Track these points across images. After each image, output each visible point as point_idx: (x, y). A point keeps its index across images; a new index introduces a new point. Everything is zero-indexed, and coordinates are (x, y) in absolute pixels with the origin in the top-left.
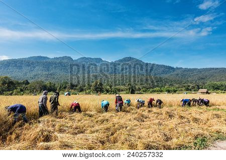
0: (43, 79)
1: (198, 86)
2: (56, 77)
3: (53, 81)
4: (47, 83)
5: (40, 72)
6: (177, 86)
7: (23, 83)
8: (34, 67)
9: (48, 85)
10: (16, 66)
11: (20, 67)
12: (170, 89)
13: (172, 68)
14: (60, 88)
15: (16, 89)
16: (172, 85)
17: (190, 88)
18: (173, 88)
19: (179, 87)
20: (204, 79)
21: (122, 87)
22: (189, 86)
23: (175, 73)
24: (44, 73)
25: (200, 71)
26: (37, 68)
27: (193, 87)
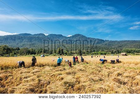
0: (28, 47)
1: (118, 51)
2: (35, 46)
3: (34, 48)
4: (30, 49)
5: (26, 43)
6: (106, 51)
7: (16, 49)
8: (23, 40)
9: (31, 51)
10: (12, 39)
11: (14, 40)
12: (102, 53)
13: (103, 41)
14: (38, 52)
15: (12, 53)
16: (103, 50)
17: (114, 52)
18: (104, 52)
19: (107, 52)
20: (121, 47)
21: (74, 52)
22: (113, 51)
23: (105, 43)
24: (29, 43)
25: (119, 42)
26: (24, 40)
27: (115, 52)
